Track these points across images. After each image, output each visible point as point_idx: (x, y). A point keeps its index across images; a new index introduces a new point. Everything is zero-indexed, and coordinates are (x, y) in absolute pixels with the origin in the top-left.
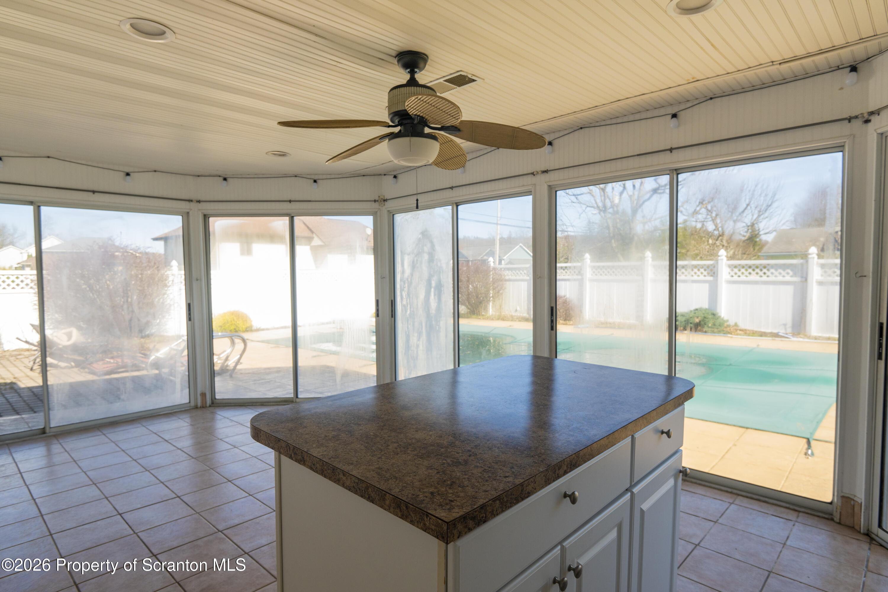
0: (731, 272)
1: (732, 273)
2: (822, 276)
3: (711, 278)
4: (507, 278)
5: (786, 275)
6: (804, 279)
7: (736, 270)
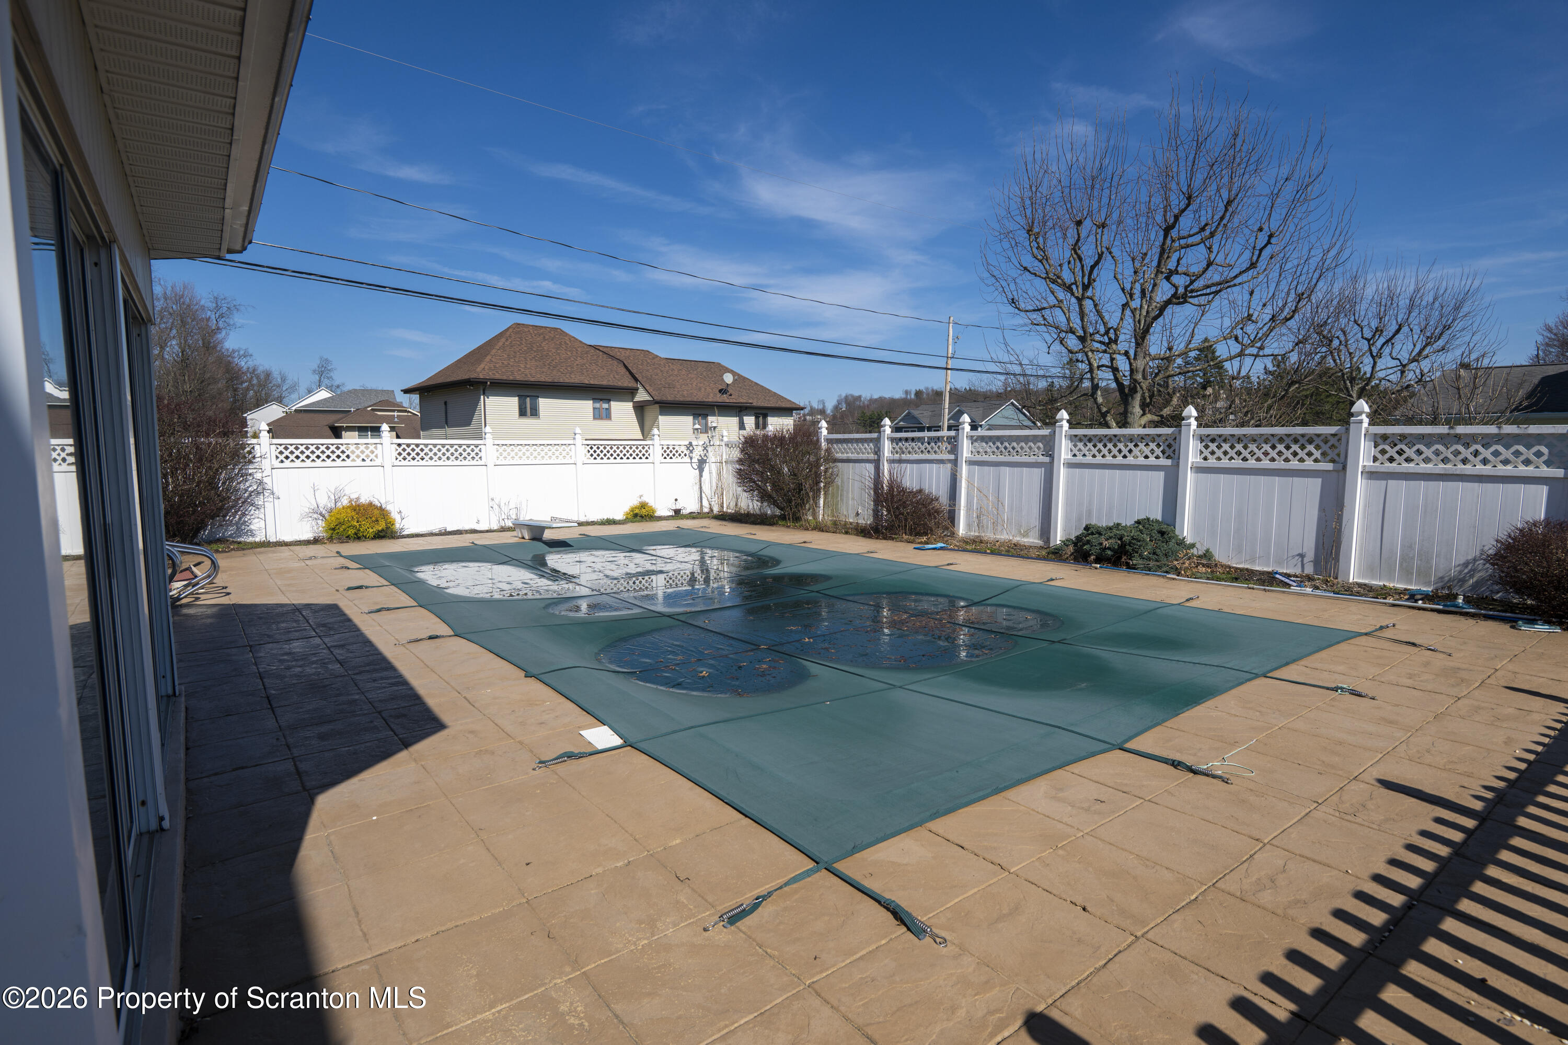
0: (1204, 450)
1: (1206, 453)
2: (1375, 459)
3: (1169, 462)
4: (839, 456)
5: (1306, 457)
6: (1340, 466)
7: (1213, 446)
